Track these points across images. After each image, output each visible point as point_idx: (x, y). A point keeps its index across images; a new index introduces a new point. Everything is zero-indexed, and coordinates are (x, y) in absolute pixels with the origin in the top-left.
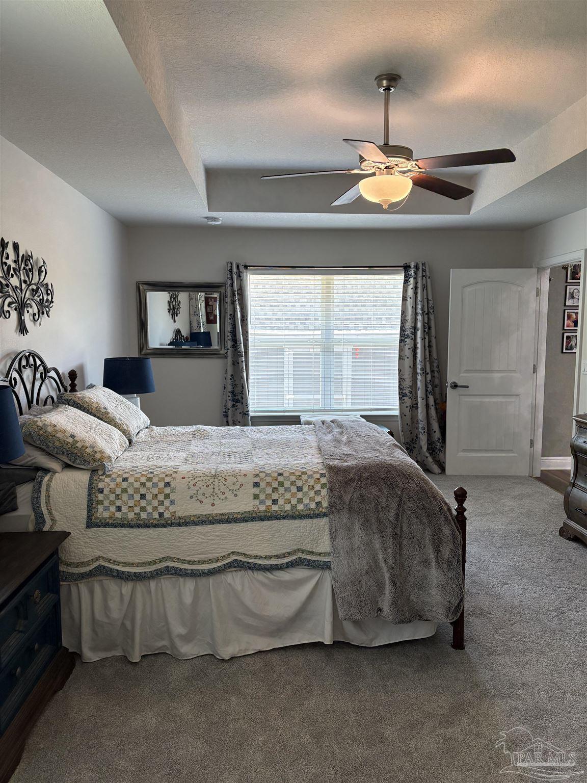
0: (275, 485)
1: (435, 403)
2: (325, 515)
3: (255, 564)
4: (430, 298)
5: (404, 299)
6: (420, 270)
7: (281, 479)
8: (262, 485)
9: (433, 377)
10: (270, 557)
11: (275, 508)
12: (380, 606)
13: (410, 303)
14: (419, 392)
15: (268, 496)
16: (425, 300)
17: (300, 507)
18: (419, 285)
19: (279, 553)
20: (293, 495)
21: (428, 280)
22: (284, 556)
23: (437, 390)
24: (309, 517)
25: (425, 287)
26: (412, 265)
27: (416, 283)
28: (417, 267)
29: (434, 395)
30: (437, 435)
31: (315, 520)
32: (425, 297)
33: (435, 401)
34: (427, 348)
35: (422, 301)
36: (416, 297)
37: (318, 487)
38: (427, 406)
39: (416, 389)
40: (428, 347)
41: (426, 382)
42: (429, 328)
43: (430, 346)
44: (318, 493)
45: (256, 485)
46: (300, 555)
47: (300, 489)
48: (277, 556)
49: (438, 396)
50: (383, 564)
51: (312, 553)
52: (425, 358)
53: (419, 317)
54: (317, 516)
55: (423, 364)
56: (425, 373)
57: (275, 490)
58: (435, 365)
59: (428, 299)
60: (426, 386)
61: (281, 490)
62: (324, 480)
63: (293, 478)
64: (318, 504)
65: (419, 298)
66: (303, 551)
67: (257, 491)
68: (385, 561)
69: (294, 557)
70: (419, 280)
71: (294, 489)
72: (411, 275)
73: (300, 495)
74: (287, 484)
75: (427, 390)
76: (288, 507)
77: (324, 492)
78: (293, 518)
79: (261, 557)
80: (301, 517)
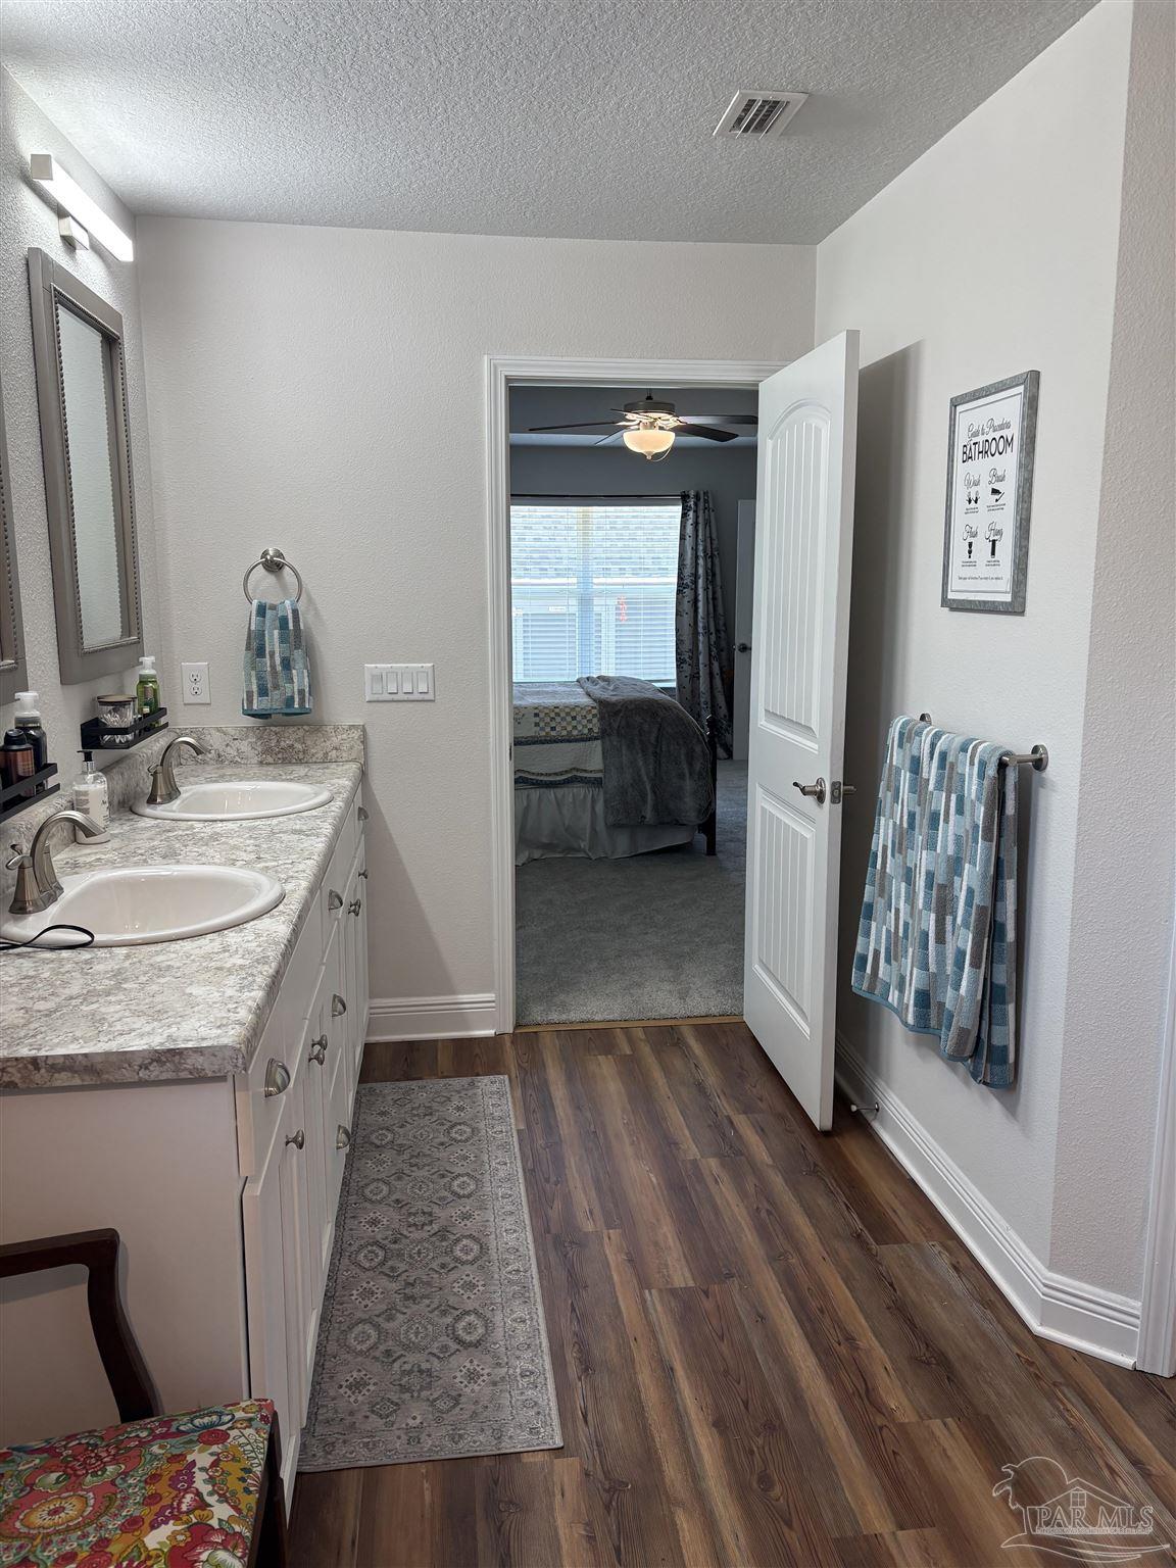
0: (552, 715)
1: (721, 672)
2: (596, 739)
3: (537, 781)
4: (714, 536)
5: (682, 538)
6: (702, 500)
7: (557, 710)
8: (542, 715)
9: (718, 638)
10: (550, 775)
11: (553, 733)
12: (643, 814)
13: (689, 542)
14: (701, 657)
15: (547, 724)
16: (709, 540)
17: (575, 733)
18: (701, 520)
19: (557, 771)
20: (569, 723)
21: (712, 514)
22: (561, 774)
23: (724, 654)
24: (582, 740)
25: (707, 523)
26: (692, 493)
27: (697, 517)
28: (697, 497)
29: (719, 660)
30: (723, 711)
31: (587, 743)
32: (708, 535)
33: (721, 669)
34: (711, 602)
35: (705, 541)
36: (697, 536)
37: (589, 717)
38: (711, 675)
39: (698, 654)
40: (712, 600)
41: (710, 645)
42: (714, 575)
43: (714, 599)
44: (590, 721)
45: (536, 715)
46: (575, 773)
47: (574, 718)
48: (556, 774)
49: (725, 663)
50: (645, 779)
51: (585, 771)
52: (708, 614)
53: (701, 562)
54: (589, 739)
55: (705, 621)
56: (708, 632)
57: (552, 719)
58: (721, 622)
59: (711, 537)
60: (710, 649)
61: (558, 719)
62: (595, 711)
63: (567, 710)
64: (590, 730)
65: (700, 537)
66: (578, 770)
67: (537, 720)
68: (647, 775)
69: (570, 775)
70: (701, 513)
71: (569, 719)
72: (690, 507)
73: (574, 723)
74: (563, 715)
75: (710, 655)
76: (564, 733)
77: (595, 720)
78: (569, 741)
79: (542, 774)
80: (576, 741)
